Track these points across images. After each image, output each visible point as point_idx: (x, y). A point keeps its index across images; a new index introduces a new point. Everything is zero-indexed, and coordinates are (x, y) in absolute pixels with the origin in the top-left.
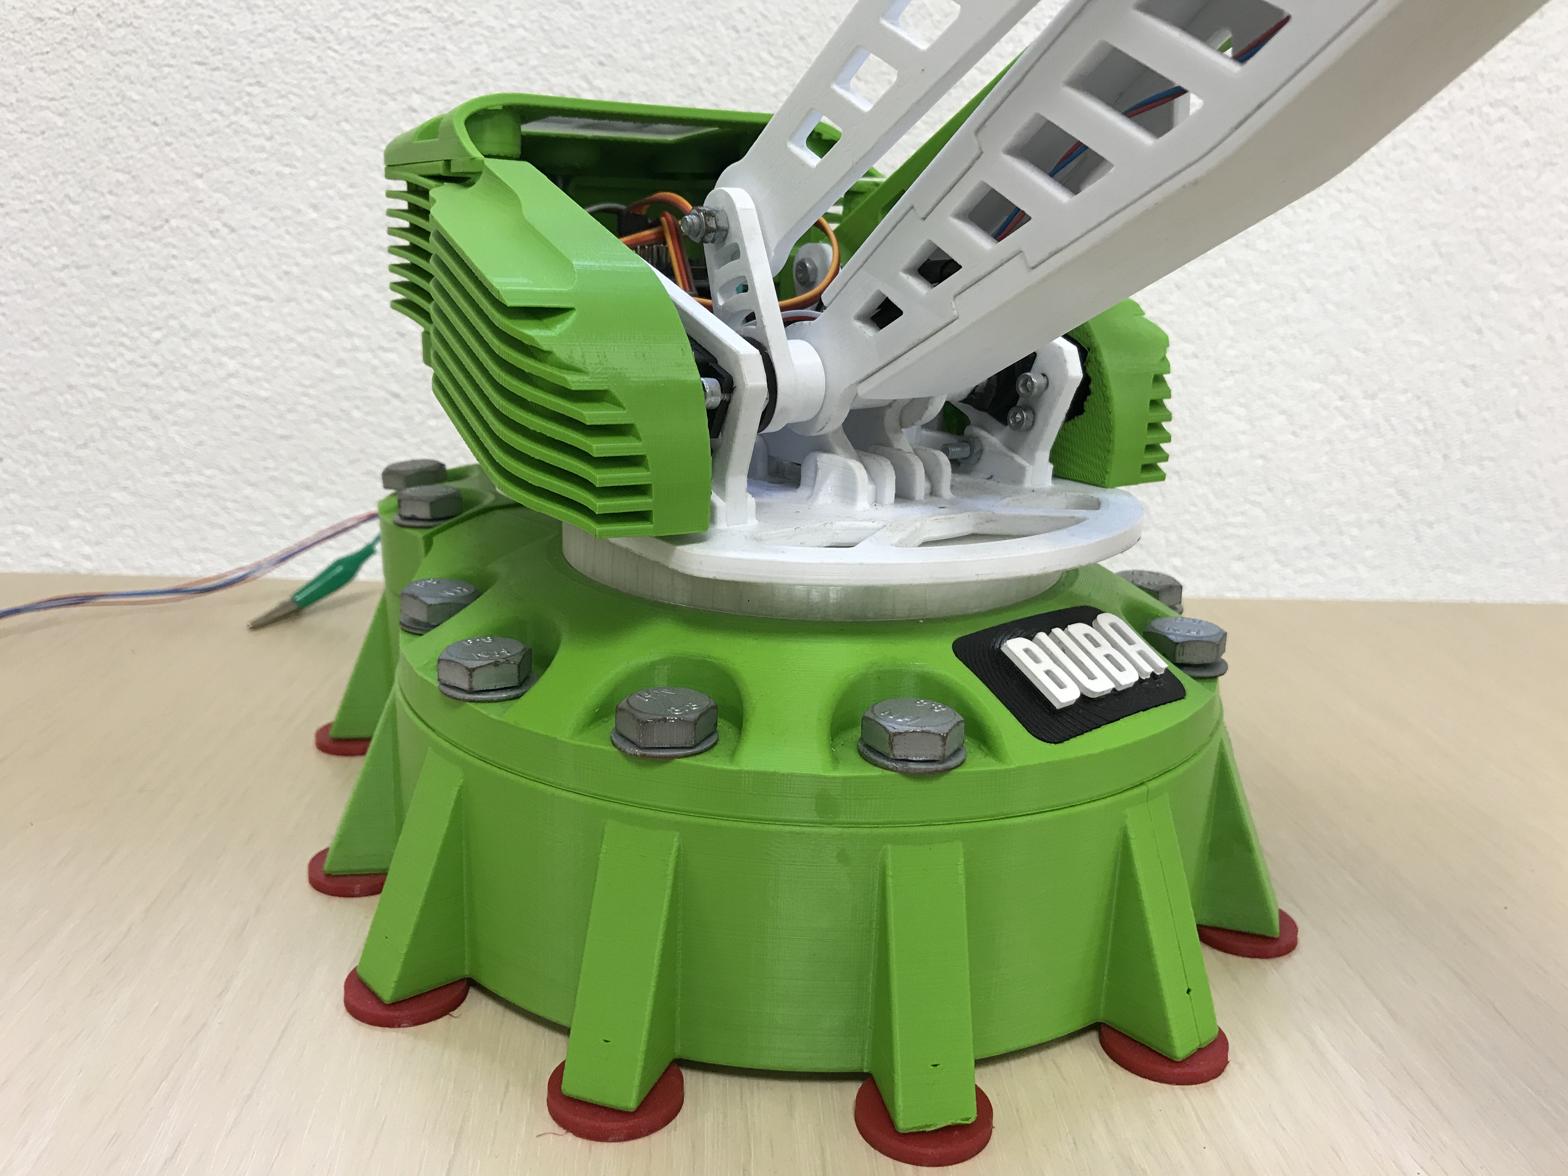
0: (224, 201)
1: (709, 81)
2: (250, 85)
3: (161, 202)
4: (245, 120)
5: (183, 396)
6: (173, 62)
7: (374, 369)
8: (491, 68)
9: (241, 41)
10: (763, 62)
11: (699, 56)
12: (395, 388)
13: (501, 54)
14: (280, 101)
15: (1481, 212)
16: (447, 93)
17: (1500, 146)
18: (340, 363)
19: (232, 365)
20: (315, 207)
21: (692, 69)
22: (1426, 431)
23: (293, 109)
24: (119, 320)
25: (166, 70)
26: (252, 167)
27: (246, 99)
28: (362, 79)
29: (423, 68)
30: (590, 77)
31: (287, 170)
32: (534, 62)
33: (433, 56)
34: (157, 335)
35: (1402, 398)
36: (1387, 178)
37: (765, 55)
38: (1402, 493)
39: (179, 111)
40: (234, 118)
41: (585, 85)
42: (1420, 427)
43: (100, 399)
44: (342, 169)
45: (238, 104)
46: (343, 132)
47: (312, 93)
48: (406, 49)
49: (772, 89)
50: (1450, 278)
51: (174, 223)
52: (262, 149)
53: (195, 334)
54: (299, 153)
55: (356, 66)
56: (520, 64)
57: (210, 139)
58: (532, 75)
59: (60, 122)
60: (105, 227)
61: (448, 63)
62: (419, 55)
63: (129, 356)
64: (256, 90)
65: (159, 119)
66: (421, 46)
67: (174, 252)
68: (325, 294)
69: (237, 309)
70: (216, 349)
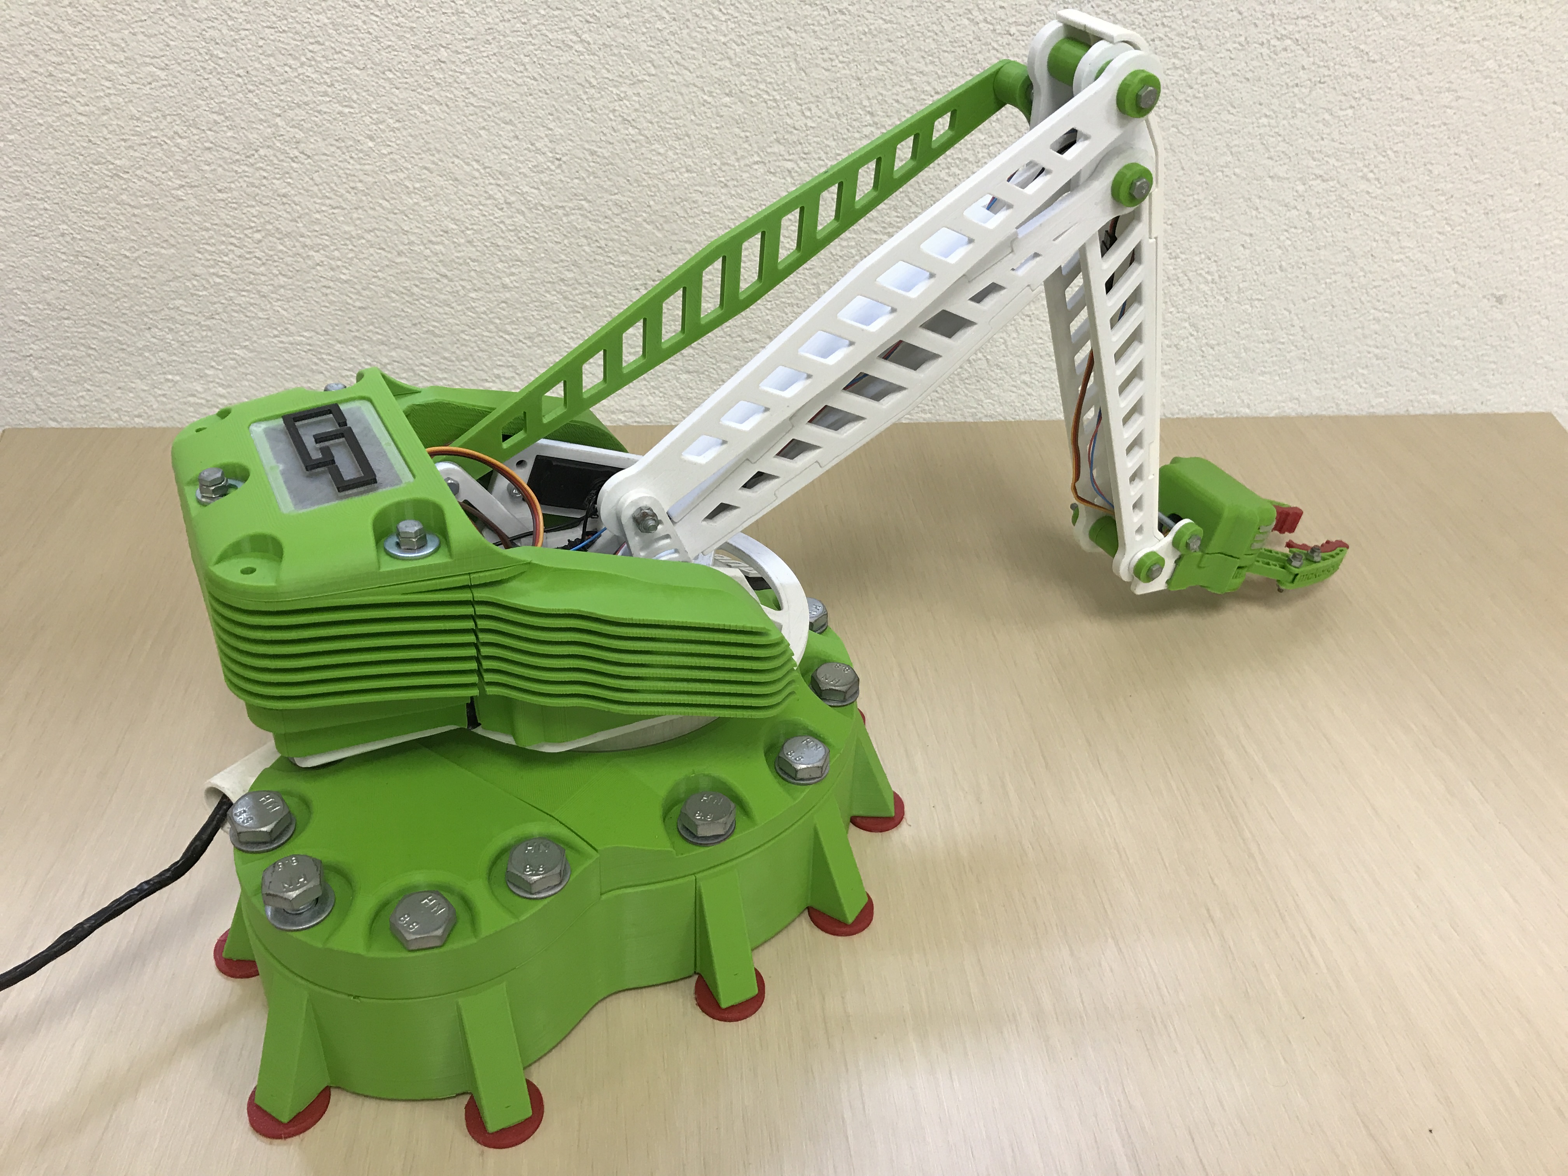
0: (300, 135)
1: (673, 34)
2: (312, 44)
3: (250, 136)
4: (309, 71)
5: (282, 280)
6: (248, 26)
7: (426, 258)
8: (501, 27)
9: (300, 9)
10: (715, 18)
11: (665, 14)
12: (443, 270)
13: (508, 16)
14: (336, 56)
15: (1264, 120)
16: (467, 47)
17: (1282, 70)
18: (400, 254)
19: (318, 257)
20: (371, 138)
21: (659, 25)
22: (1213, 281)
23: (348, 62)
24: (227, 226)
25: (243, 33)
26: (319, 108)
27: (309, 55)
28: (400, 38)
29: (447, 28)
30: (580, 32)
31: (347, 110)
32: (535, 22)
33: (454, 18)
34: (258, 236)
35: (1197, 259)
36: (1195, 97)
37: (716, 12)
38: (1192, 325)
39: (258, 65)
40: (300, 70)
41: (575, 38)
42: (1209, 278)
43: (220, 284)
44: (390, 109)
45: (303, 59)
46: (388, 79)
47: (360, 49)
48: (431, 14)
49: (723, 39)
50: (1237, 170)
51: (262, 152)
52: (326, 94)
53: (288, 235)
54: (355, 97)
55: (394, 28)
56: (524, 23)
57: (283, 87)
58: (534, 31)
59: (163, 75)
60: (208, 156)
61: (468, 24)
62: (443, 18)
63: (238, 252)
64: (316, 48)
65: (241, 72)
66: (444, 10)
67: (265, 174)
68: (385, 203)
69: (318, 216)
70: (304, 246)
